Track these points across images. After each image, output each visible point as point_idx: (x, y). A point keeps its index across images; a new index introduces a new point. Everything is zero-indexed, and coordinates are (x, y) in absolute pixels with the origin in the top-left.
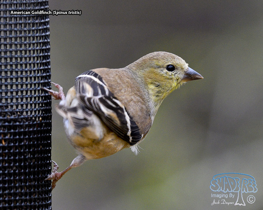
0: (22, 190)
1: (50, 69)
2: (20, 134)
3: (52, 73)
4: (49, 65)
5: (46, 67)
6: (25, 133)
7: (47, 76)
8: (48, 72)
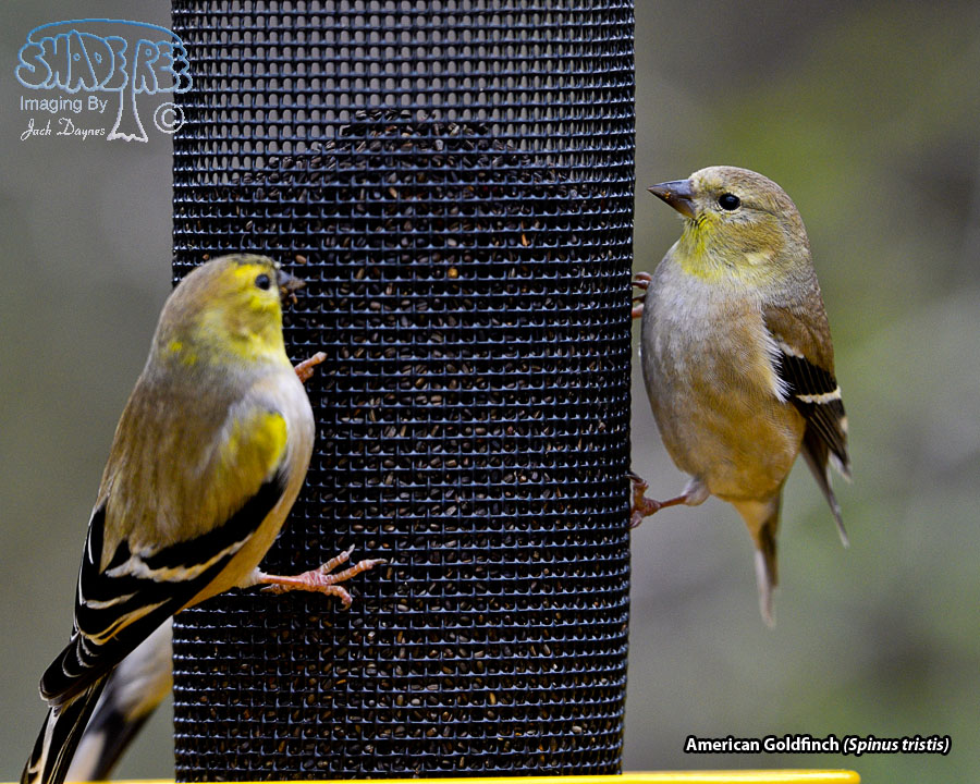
0: (564, 353)
1: (633, 72)
2: (563, 221)
3: (638, 81)
4: (632, 63)
5: (625, 68)
6: (575, 221)
7: (626, 88)
8: (630, 80)
